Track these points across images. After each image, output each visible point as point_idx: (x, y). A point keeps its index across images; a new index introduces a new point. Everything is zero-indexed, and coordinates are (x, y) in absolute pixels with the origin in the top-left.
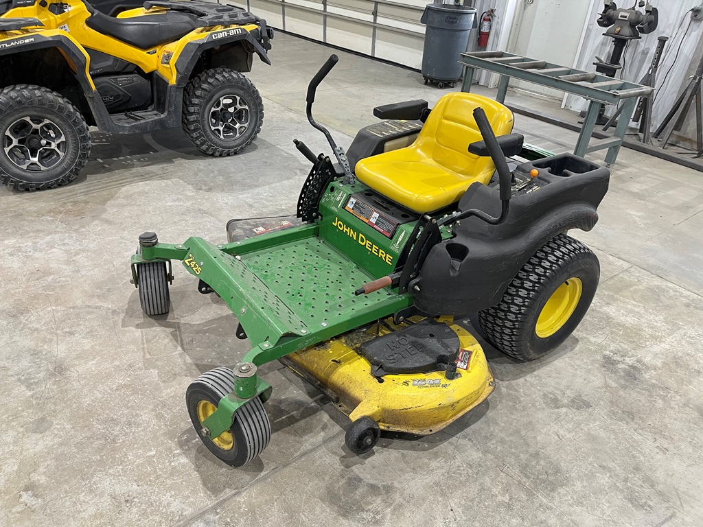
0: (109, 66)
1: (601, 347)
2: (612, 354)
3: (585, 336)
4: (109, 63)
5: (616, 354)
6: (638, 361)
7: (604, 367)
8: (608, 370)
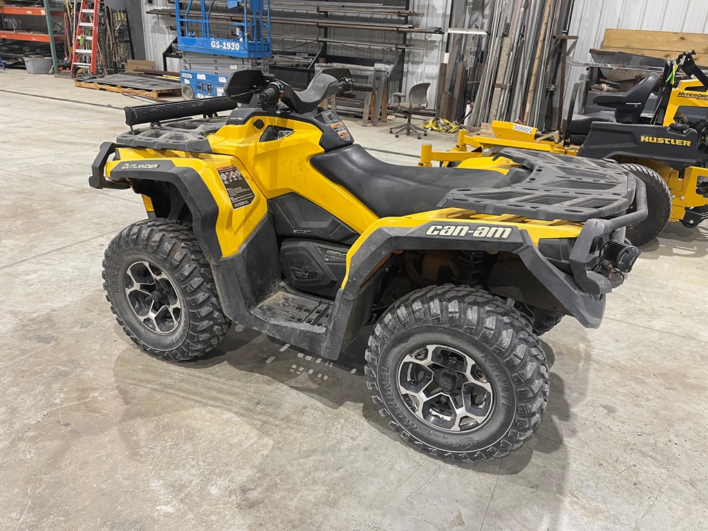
0: (323, 229)
4: (325, 224)
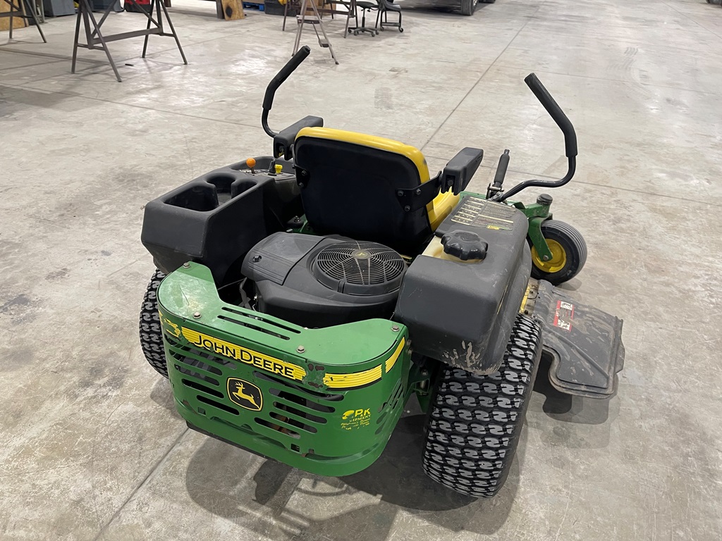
1: (121, 400)
2: (109, 394)
3: (139, 409)
5: (103, 397)
6: (76, 396)
7: (126, 371)
8: (122, 368)
